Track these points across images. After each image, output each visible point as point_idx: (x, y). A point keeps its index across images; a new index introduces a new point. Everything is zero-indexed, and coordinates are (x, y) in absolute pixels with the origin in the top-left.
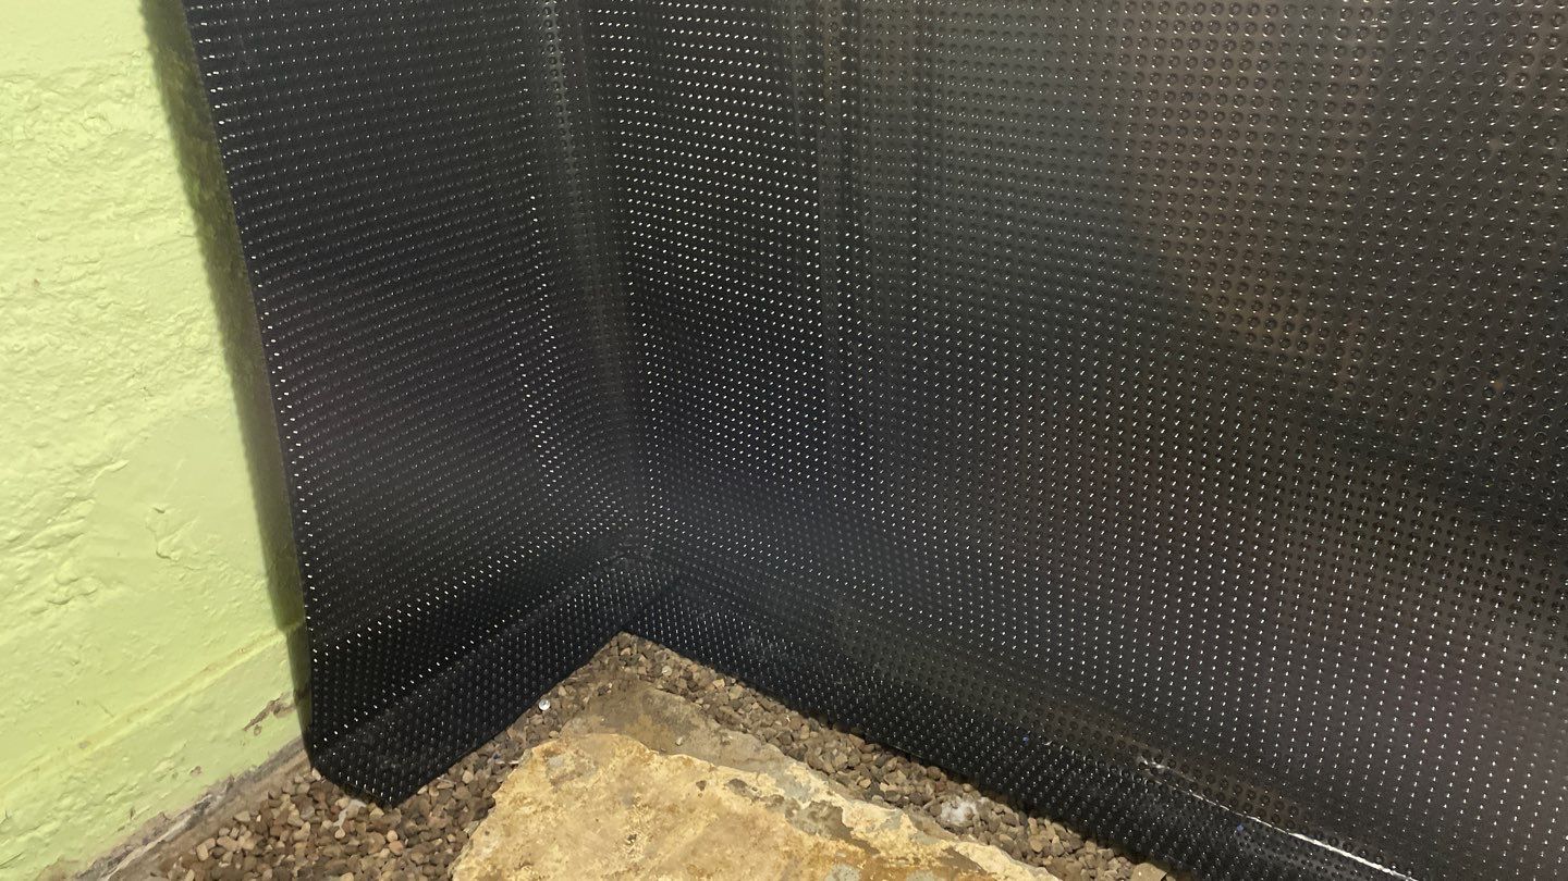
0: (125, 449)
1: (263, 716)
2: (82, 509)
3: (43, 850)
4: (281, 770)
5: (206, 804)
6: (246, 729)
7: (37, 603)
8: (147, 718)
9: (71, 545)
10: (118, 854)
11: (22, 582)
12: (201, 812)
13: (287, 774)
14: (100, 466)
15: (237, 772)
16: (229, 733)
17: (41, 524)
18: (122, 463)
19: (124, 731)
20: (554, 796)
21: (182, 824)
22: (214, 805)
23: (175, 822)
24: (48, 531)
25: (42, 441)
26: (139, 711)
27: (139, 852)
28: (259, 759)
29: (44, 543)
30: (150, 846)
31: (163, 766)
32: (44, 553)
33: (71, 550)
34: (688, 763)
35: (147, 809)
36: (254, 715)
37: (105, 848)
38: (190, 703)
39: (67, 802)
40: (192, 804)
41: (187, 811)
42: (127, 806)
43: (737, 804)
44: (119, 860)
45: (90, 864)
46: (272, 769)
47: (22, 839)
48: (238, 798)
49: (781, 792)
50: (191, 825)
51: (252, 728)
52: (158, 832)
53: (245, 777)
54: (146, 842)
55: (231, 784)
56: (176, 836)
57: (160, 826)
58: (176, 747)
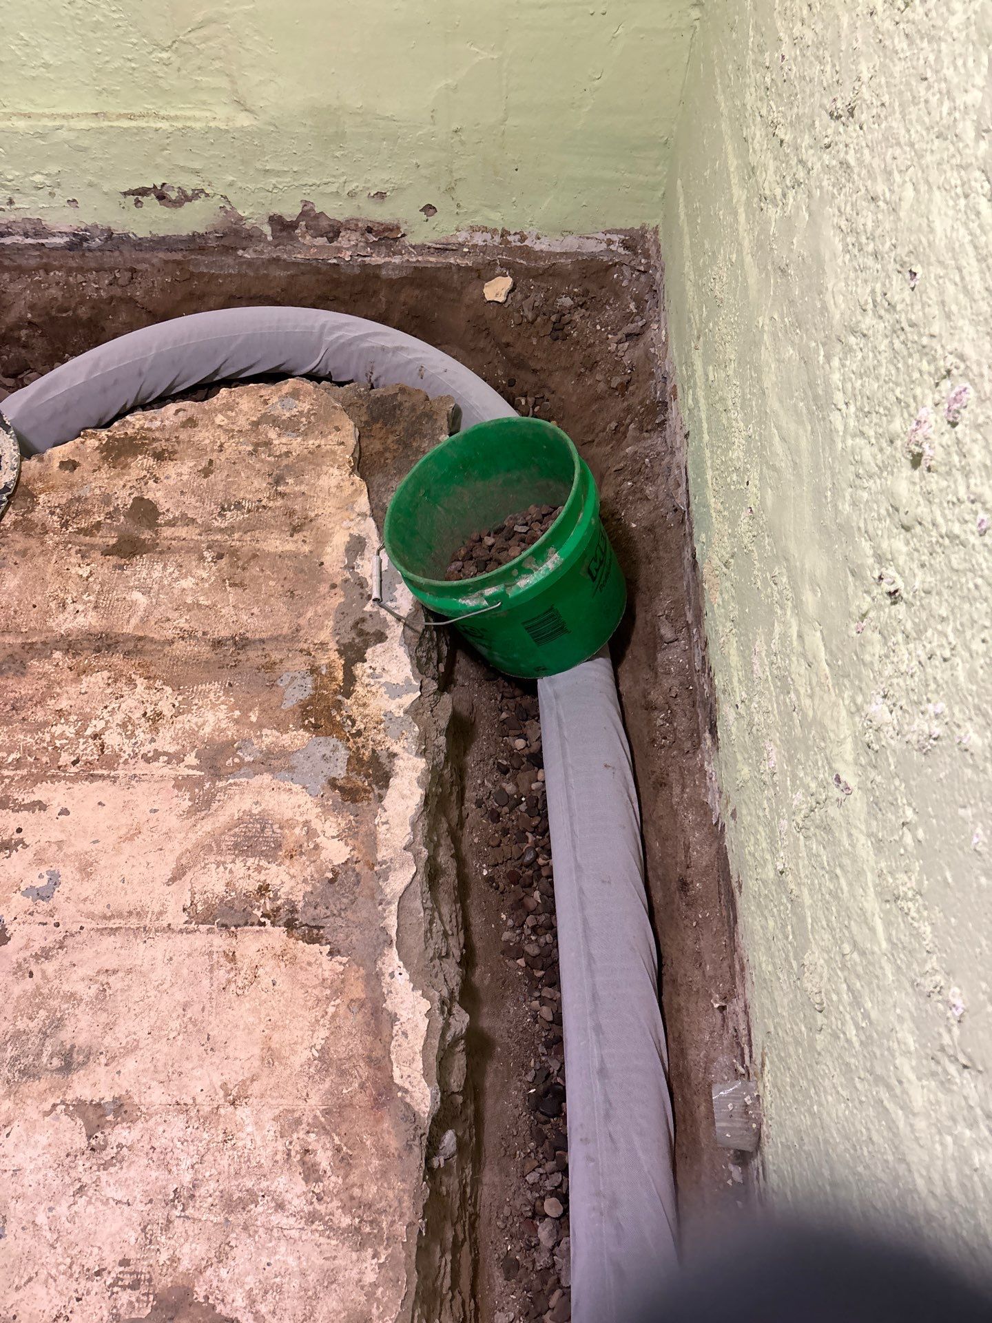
1: (143, 192)
4: (161, 255)
5: (86, 239)
6: (125, 194)
8: (21, 124)
12: (78, 241)
15: (118, 230)
16: (106, 188)
20: (247, 427)
21: (60, 241)
23: (53, 235)
26: (25, 115)
27: (18, 239)
28: (142, 233)
30: (30, 241)
31: (38, 178)
35: (27, 207)
36: (136, 185)
38: (63, 134)
40: (67, 230)
41: (66, 234)
42: (7, 193)
43: (334, 556)
46: (153, 249)
48: (117, 253)
50: (71, 247)
51: (132, 198)
52: (37, 235)
53: (125, 239)
54: (26, 235)
55: (110, 235)
56: (55, 249)
57: (39, 230)
58: (53, 169)
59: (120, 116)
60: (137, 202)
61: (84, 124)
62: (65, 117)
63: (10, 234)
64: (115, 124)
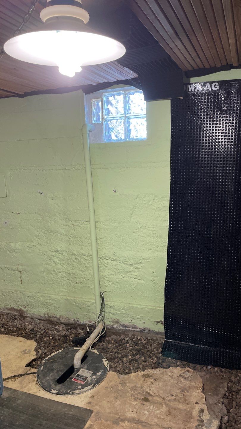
0: (150, 259)
1: (159, 322)
2: (141, 265)
3: (117, 315)
5: (144, 330)
6: (155, 322)
7: (131, 276)
8: (139, 306)
9: (139, 270)
10: (128, 326)
11: (131, 272)
12: (142, 331)
13: (160, 338)
14: (146, 259)
15: (151, 329)
16: (151, 320)
17: (135, 264)
18: (149, 260)
19: (134, 306)
20: (176, 377)
22: (145, 332)
23: (138, 329)
24: (136, 266)
25: (139, 251)
26: (139, 305)
27: (130, 329)
28: (156, 330)
29: (135, 267)
30: (133, 329)
31: (138, 317)
32: (135, 269)
33: (139, 271)
34: (203, 398)
35: (134, 322)
36: (157, 321)
37: (126, 323)
38: (146, 309)
39: (123, 310)
41: (140, 329)
42: (131, 319)
43: (195, 412)
45: (123, 324)
46: (158, 334)
47: (115, 311)
48: (150, 334)
49: (205, 421)
50: (140, 332)
51: (156, 323)
52: (135, 328)
53: (152, 331)
54: (132, 328)
55: (149, 330)
56: (137, 332)
57: (135, 327)
58: (142, 315)
59: (158, 307)
60: (157, 324)
61: (150, 307)
62: (147, 306)
63: (129, 327)
64: (157, 308)
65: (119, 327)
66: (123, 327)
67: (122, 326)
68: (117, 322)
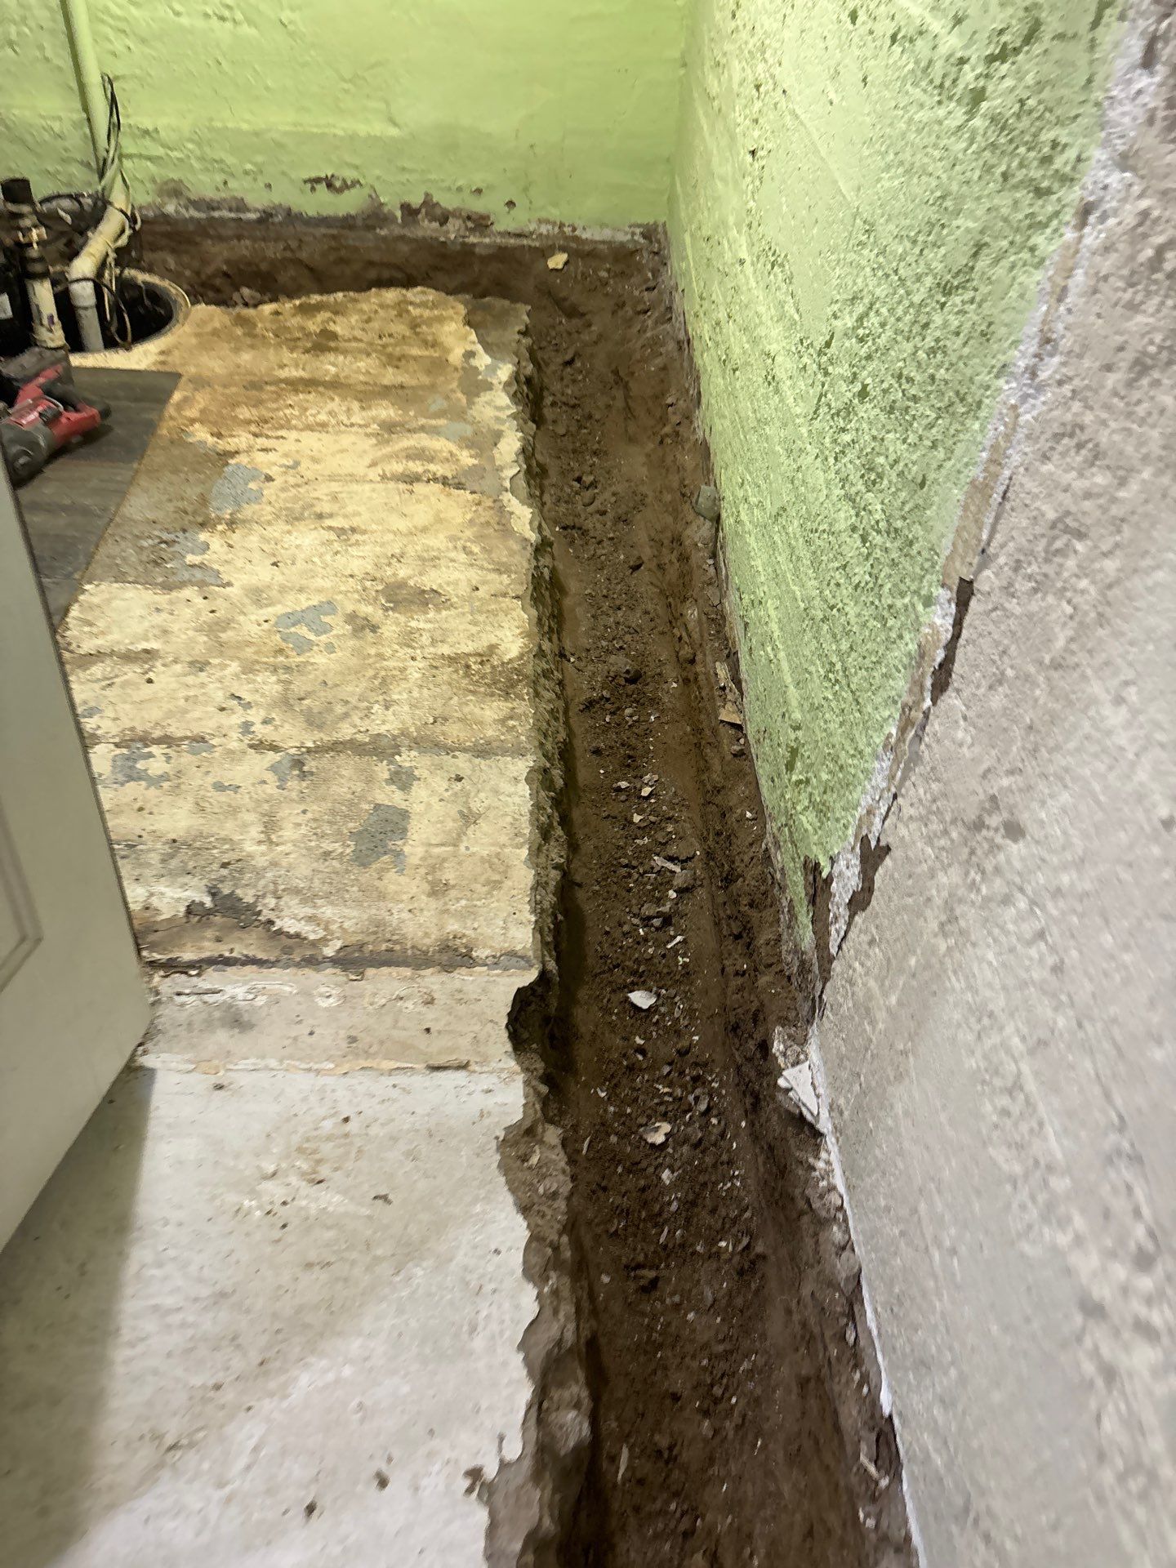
1: (318, 180)
3: (171, 167)
4: (323, 230)
5: (271, 215)
6: (305, 181)
8: (246, 125)
10: (215, 204)
12: (266, 217)
15: (295, 209)
16: (293, 175)
19: (229, 125)
21: (252, 216)
22: (276, 220)
23: (249, 210)
26: (246, 121)
27: (226, 214)
28: (312, 213)
30: (233, 215)
31: (249, 167)
34: (469, 334)
35: (239, 188)
36: (313, 175)
37: (210, 194)
38: (272, 135)
39: (190, 146)
40: (260, 207)
41: (259, 211)
42: (223, 176)
43: (455, 357)
44: (213, 209)
45: (196, 198)
46: (317, 225)
47: (162, 150)
48: (292, 227)
49: (481, 368)
50: (260, 221)
51: (309, 186)
52: (238, 210)
53: (299, 216)
54: (231, 210)
55: (289, 211)
56: (249, 222)
57: (240, 206)
58: (260, 159)
60: (313, 188)
61: (286, 129)
62: (274, 122)
63: (218, 208)
65: (183, 211)
66: (198, 209)
67: (196, 204)
68: (174, 190)
